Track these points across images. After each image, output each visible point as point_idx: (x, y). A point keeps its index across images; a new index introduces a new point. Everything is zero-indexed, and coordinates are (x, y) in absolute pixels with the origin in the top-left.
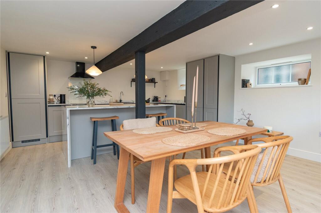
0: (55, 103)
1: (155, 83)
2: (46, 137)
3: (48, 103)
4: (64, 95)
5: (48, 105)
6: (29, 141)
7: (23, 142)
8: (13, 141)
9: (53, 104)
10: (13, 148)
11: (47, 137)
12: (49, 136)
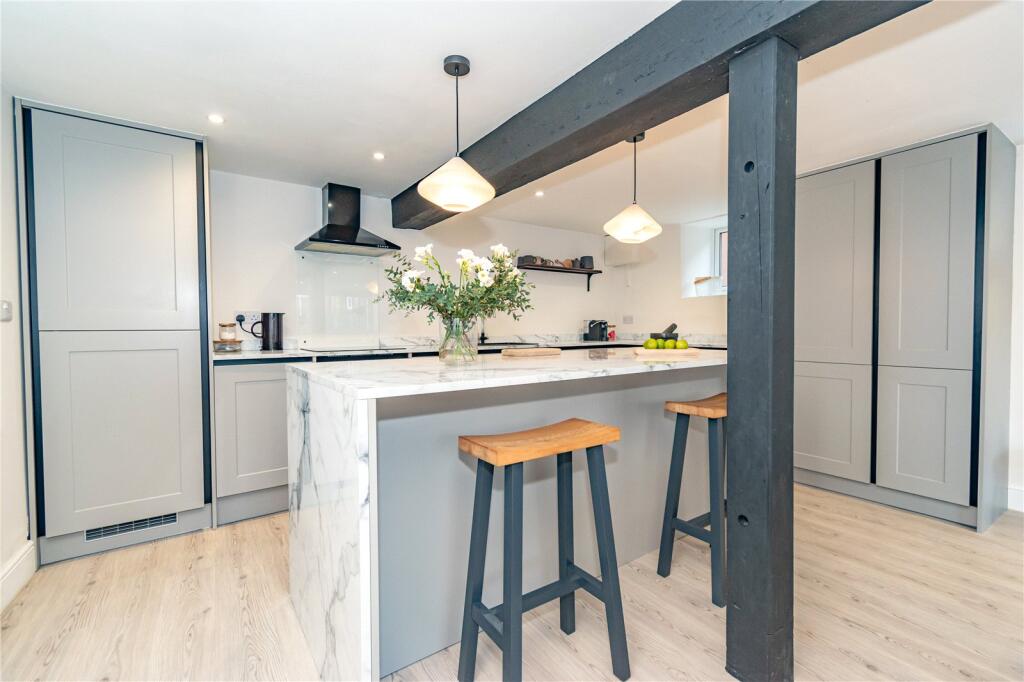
0: (245, 346)
1: (590, 275)
2: (201, 503)
3: (217, 351)
4: (279, 316)
5: (214, 357)
6: (126, 527)
7: (92, 533)
8: (41, 532)
9: (235, 351)
10: (40, 566)
11: (208, 499)
12: (218, 499)
